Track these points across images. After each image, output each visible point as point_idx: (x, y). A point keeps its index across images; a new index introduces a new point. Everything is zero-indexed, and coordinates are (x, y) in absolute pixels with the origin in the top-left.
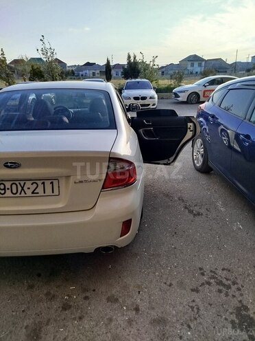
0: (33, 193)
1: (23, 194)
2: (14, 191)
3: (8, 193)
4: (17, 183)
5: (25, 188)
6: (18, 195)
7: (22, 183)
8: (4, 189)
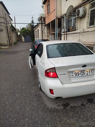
0: (87, 74)
1: (84, 75)
2: (82, 74)
3: (80, 75)
4: (82, 72)
5: (85, 73)
6: (83, 75)
7: (84, 72)
8: (79, 74)
